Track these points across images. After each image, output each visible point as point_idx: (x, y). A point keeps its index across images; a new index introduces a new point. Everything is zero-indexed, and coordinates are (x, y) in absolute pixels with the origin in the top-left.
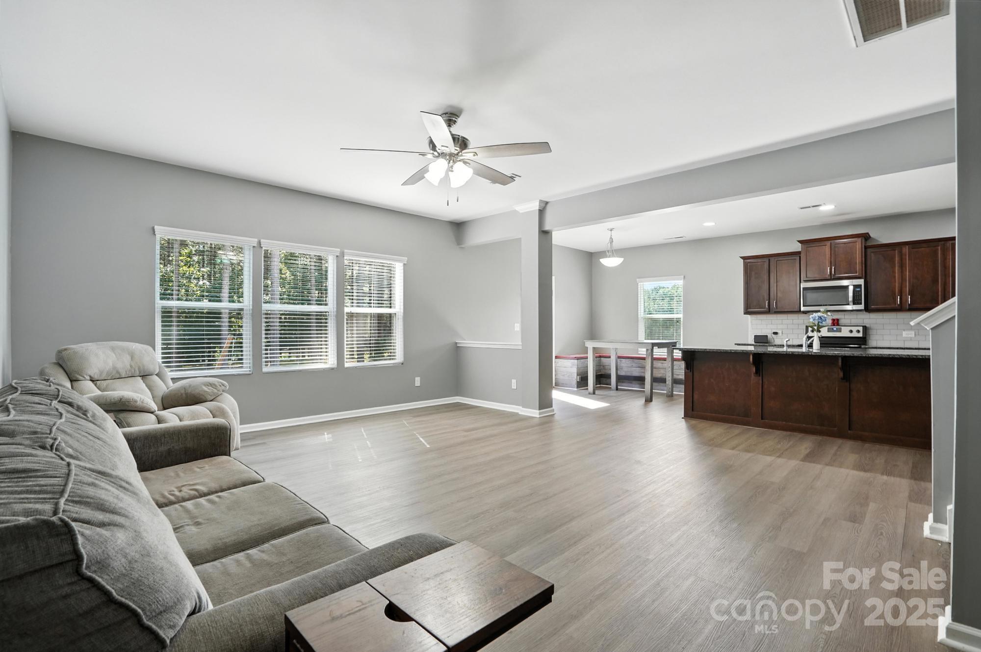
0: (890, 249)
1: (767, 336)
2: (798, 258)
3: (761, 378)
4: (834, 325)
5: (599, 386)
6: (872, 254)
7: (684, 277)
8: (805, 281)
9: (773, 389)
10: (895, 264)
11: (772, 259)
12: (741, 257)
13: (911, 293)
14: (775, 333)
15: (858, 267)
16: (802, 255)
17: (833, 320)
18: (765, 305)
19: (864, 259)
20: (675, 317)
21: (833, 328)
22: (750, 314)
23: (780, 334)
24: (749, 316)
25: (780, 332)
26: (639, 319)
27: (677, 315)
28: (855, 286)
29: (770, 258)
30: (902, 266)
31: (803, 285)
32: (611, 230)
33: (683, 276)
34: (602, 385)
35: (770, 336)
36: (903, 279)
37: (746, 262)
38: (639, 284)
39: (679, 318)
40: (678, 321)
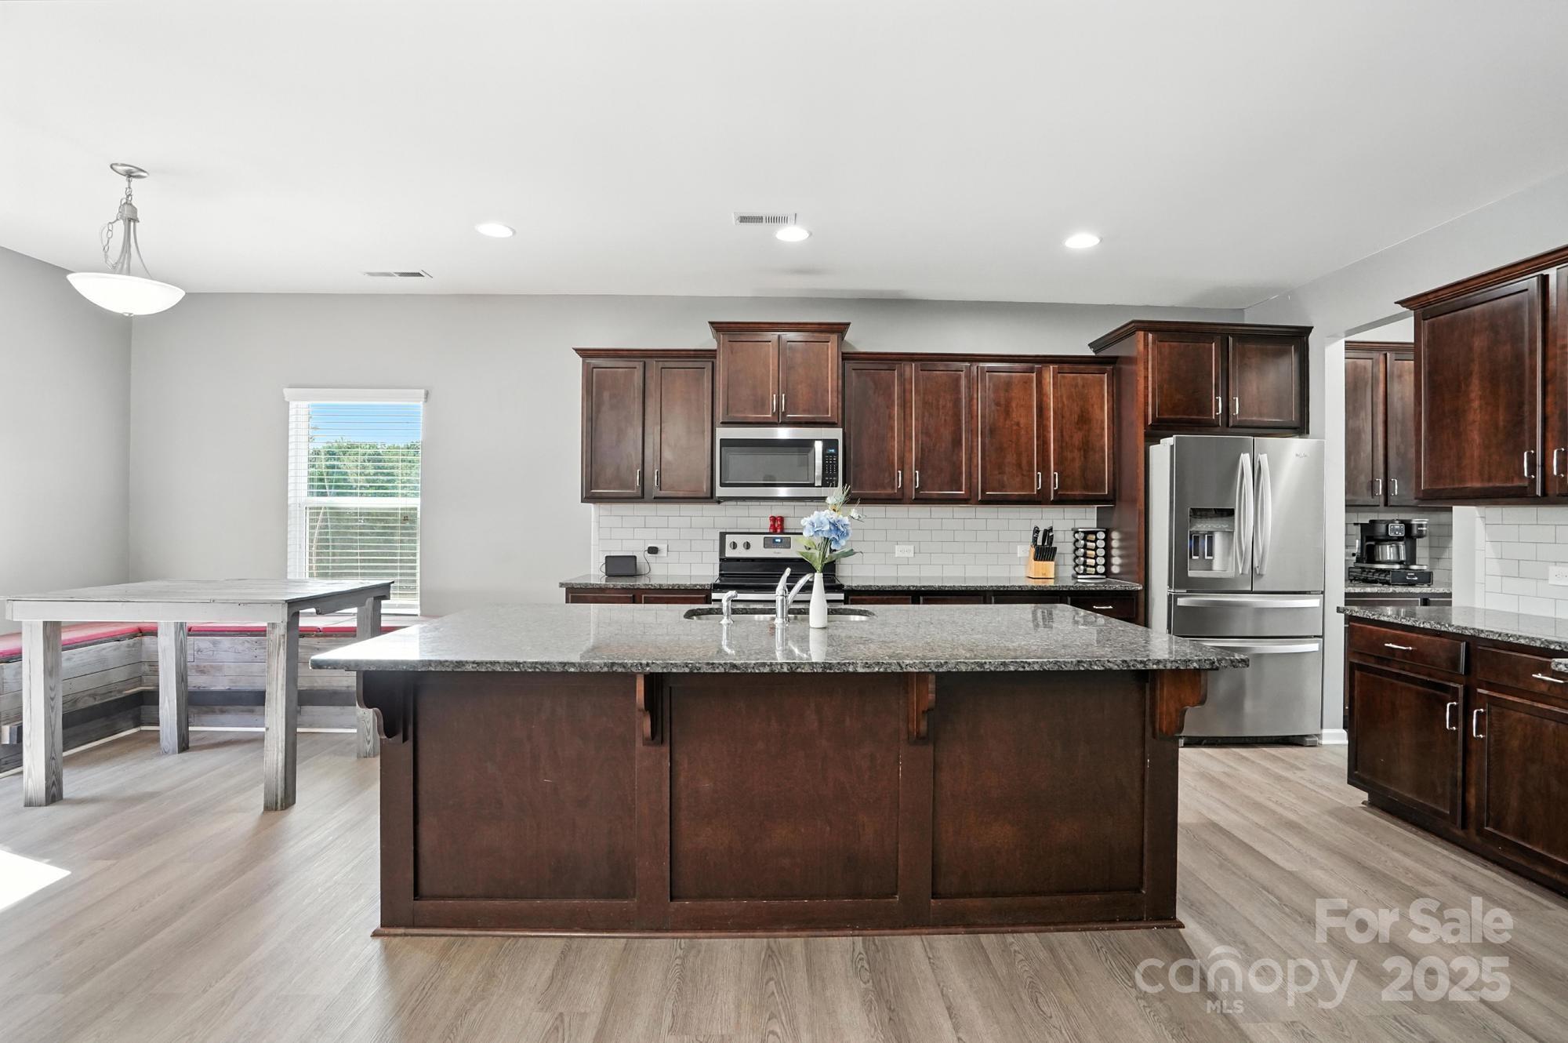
0: (886, 367)
1: (635, 557)
2: (710, 364)
3: (666, 749)
4: (775, 532)
5: (134, 730)
6: (853, 373)
7: (427, 394)
8: (725, 424)
9: (706, 785)
10: (894, 401)
11: (652, 363)
12: (577, 350)
13: (921, 465)
14: (653, 550)
15: (831, 399)
16: (720, 362)
17: (774, 519)
18: (634, 481)
19: (840, 382)
20: (400, 506)
21: (774, 539)
22: (594, 503)
23: (663, 553)
24: (592, 505)
25: (662, 546)
26: (291, 509)
27: (404, 499)
28: (829, 444)
29: (647, 360)
30: (905, 405)
31: (723, 433)
32: (129, 175)
33: (423, 391)
34: (144, 728)
35: (642, 557)
36: (907, 436)
37: (589, 364)
38: (292, 405)
39: (411, 509)
40: (408, 517)
